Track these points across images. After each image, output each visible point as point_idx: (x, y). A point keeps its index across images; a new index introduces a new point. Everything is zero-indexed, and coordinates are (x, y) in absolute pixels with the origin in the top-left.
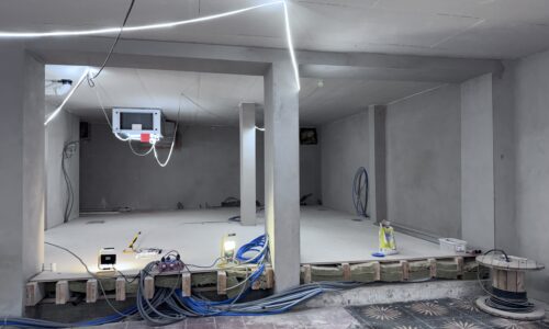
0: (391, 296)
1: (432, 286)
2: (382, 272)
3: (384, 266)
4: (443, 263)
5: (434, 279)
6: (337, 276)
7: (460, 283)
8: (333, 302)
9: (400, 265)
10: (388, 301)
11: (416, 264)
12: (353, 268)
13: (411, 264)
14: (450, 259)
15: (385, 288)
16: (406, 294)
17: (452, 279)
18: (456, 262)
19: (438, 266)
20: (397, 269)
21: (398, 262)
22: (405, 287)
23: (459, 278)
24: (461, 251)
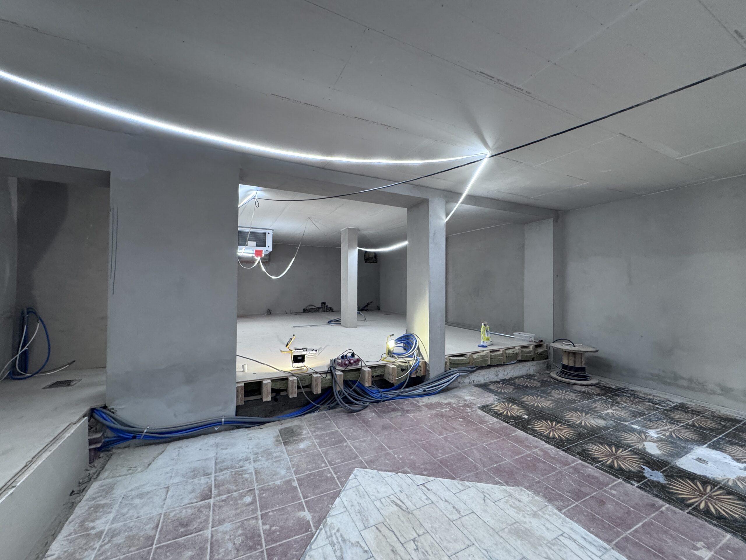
0: (497, 375)
1: (520, 365)
2: (491, 358)
3: (492, 354)
4: (524, 350)
5: (520, 361)
6: (466, 363)
7: (535, 363)
8: (464, 382)
9: (501, 352)
10: (496, 379)
11: (510, 351)
12: (475, 356)
13: (508, 352)
14: (527, 347)
15: (493, 370)
16: (506, 373)
17: (528, 361)
18: (531, 348)
19: (522, 351)
20: (499, 355)
21: (499, 350)
22: (505, 367)
23: (533, 360)
24: (532, 341)
